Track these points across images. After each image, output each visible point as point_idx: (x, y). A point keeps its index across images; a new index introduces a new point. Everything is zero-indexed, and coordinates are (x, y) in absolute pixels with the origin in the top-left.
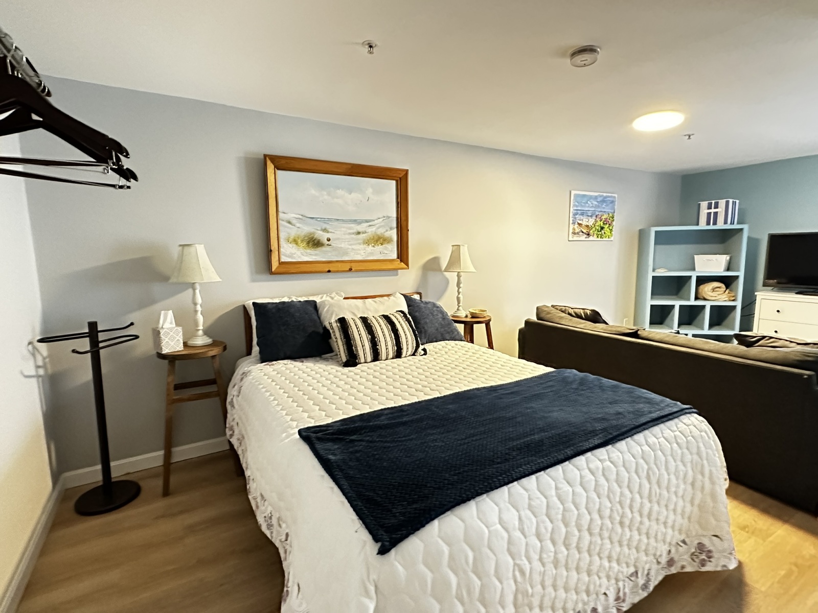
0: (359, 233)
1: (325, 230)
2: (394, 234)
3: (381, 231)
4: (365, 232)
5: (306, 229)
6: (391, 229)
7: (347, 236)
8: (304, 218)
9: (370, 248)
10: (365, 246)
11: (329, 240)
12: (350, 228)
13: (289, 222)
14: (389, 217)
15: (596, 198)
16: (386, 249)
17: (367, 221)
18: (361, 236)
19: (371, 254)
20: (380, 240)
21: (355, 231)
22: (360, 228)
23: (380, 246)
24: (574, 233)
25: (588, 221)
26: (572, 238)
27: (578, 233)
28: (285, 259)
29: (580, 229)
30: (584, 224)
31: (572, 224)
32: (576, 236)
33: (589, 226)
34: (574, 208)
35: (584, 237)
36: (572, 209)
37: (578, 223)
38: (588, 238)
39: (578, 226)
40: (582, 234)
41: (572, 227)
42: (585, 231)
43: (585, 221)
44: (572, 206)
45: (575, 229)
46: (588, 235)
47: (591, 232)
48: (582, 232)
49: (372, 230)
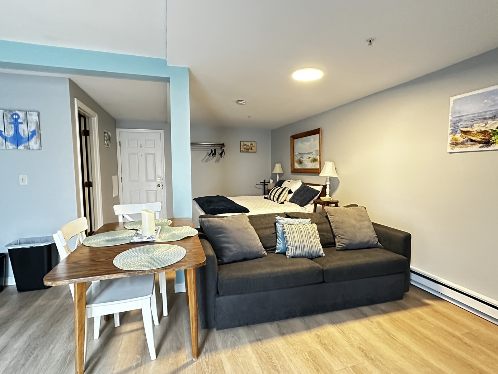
0: (309, 158)
1: (302, 158)
2: (318, 157)
3: (315, 156)
4: (311, 157)
6: (318, 155)
10: (310, 163)
13: (296, 156)
14: (317, 150)
17: (311, 153)
18: (310, 159)
19: (312, 166)
20: (314, 160)
21: (308, 157)
22: (309, 156)
23: (315, 163)
24: (455, 144)
25: (484, 125)
26: (452, 149)
27: (462, 143)
28: (295, 168)
29: (467, 138)
30: (474, 130)
31: (452, 134)
32: (459, 146)
33: (487, 131)
34: (454, 116)
35: (476, 147)
36: (450, 118)
37: (462, 132)
38: (486, 146)
39: (463, 134)
40: (472, 143)
41: (451, 138)
42: (478, 139)
43: (478, 127)
44: (450, 114)
45: (456, 139)
46: (485, 143)
47: (493, 138)
48: (472, 141)
49: (312, 156)
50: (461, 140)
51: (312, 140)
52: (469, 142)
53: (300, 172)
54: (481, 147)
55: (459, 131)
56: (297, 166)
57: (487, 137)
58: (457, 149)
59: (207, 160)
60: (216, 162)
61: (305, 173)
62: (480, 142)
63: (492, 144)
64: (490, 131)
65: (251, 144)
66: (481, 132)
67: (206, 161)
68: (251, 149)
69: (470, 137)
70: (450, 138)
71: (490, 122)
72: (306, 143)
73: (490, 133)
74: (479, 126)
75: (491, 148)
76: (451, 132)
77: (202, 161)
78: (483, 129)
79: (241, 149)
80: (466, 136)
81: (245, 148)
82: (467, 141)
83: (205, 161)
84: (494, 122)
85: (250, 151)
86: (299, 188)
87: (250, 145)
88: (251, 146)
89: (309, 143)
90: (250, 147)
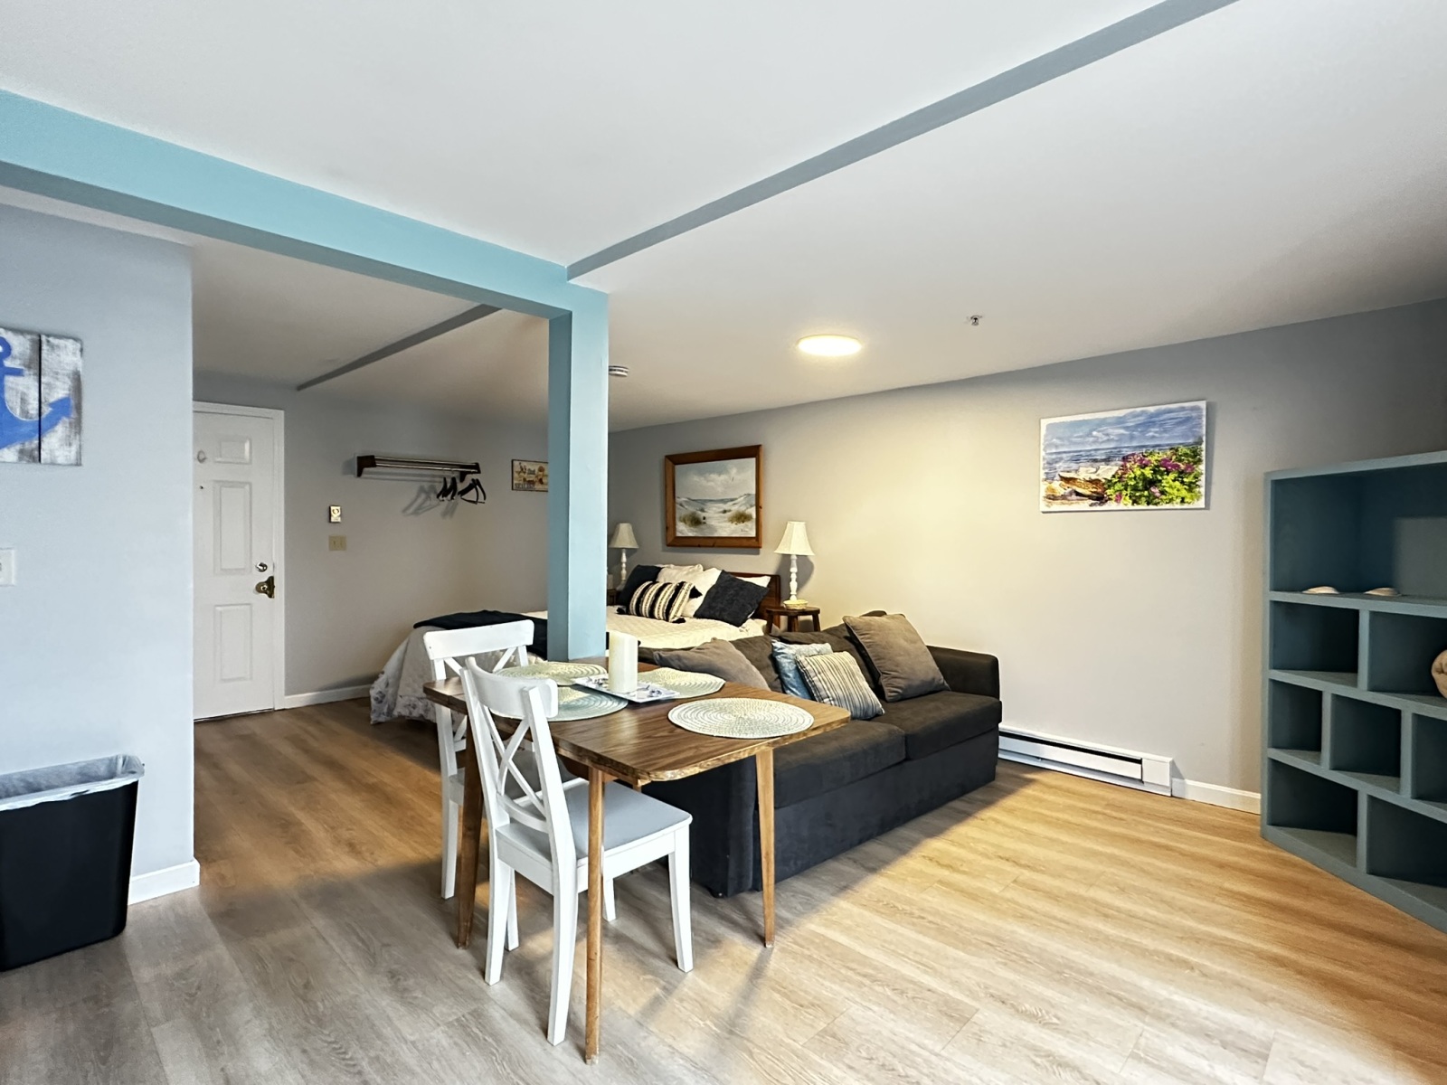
0: (725, 512)
1: (703, 510)
2: (753, 511)
3: (742, 509)
4: (730, 511)
5: (691, 509)
6: (751, 506)
7: (717, 515)
8: (691, 501)
9: (733, 526)
10: (730, 524)
11: (704, 518)
12: (719, 508)
13: (681, 505)
14: (749, 495)
15: (1120, 422)
16: (747, 526)
17: (732, 500)
18: (728, 514)
19: (734, 531)
20: (741, 518)
21: (722, 510)
22: (726, 507)
24: (1052, 497)
25: (1095, 470)
26: (1047, 506)
27: (1064, 497)
28: (679, 534)
29: (1070, 490)
30: (1081, 477)
31: (1046, 480)
32: (1059, 501)
33: (1100, 481)
34: (1048, 451)
35: (1085, 504)
36: (1043, 453)
37: (1063, 478)
38: (1099, 504)
39: (1063, 483)
40: (1078, 497)
41: (1046, 487)
42: (1087, 492)
43: (1085, 472)
44: (1042, 447)
45: (1053, 490)
46: (1098, 499)
47: (1109, 492)
48: (1078, 494)
49: (735, 509)
50: (1060, 491)
51: (734, 471)
52: (1074, 497)
53: (699, 546)
54: (1091, 505)
55: (1058, 478)
56: (684, 530)
57: (1099, 490)
58: (1056, 506)
59: (419, 508)
60: (445, 514)
61: (713, 546)
62: (1089, 497)
63: (1106, 501)
64: (1104, 481)
65: (541, 470)
66: (1091, 481)
67: (416, 512)
68: (541, 481)
69: (1075, 488)
70: (1044, 486)
71: (1103, 467)
72: (713, 476)
73: (1104, 484)
74: (1087, 472)
75: (1105, 507)
76: (1045, 477)
77: (405, 510)
78: (1094, 477)
79: (515, 482)
80: (1068, 485)
81: (525, 480)
82: (1071, 494)
83: (413, 514)
84: (1108, 467)
85: (538, 486)
86: (714, 583)
87: (537, 471)
88: (541, 473)
89: (723, 477)
90: (537, 477)
